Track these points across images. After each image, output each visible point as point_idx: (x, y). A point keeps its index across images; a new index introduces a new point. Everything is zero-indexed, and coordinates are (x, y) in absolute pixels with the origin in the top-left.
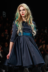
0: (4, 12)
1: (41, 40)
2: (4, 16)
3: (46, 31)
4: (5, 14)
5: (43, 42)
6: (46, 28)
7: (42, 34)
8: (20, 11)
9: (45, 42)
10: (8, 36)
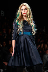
0: (2, 11)
1: (39, 40)
2: (2, 15)
3: (44, 31)
4: (3, 13)
5: (41, 42)
6: (44, 27)
7: (40, 33)
8: (22, 10)
9: (43, 41)
10: (6, 35)
